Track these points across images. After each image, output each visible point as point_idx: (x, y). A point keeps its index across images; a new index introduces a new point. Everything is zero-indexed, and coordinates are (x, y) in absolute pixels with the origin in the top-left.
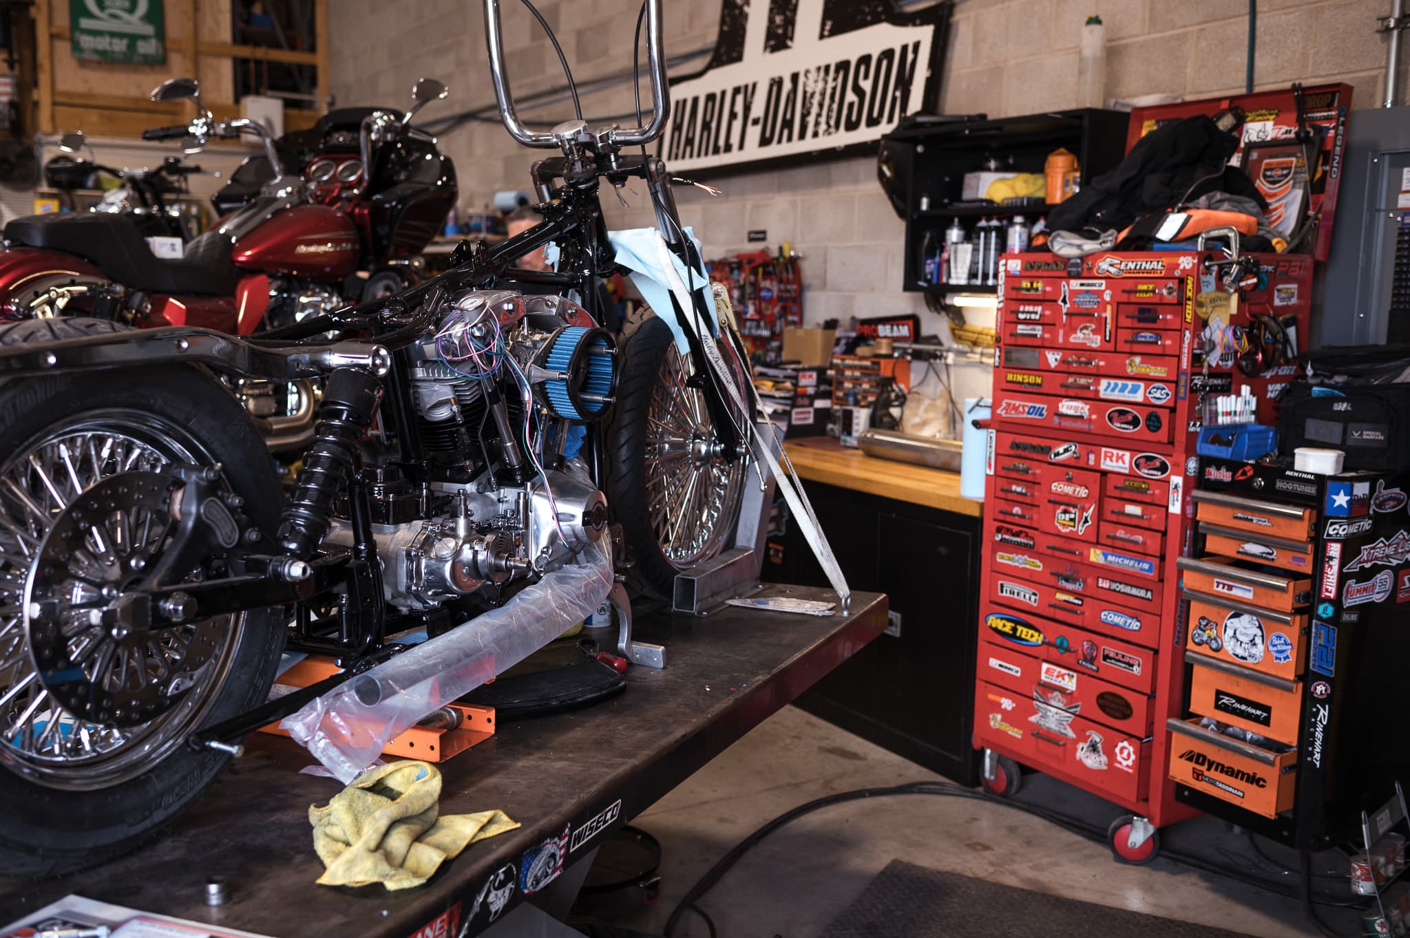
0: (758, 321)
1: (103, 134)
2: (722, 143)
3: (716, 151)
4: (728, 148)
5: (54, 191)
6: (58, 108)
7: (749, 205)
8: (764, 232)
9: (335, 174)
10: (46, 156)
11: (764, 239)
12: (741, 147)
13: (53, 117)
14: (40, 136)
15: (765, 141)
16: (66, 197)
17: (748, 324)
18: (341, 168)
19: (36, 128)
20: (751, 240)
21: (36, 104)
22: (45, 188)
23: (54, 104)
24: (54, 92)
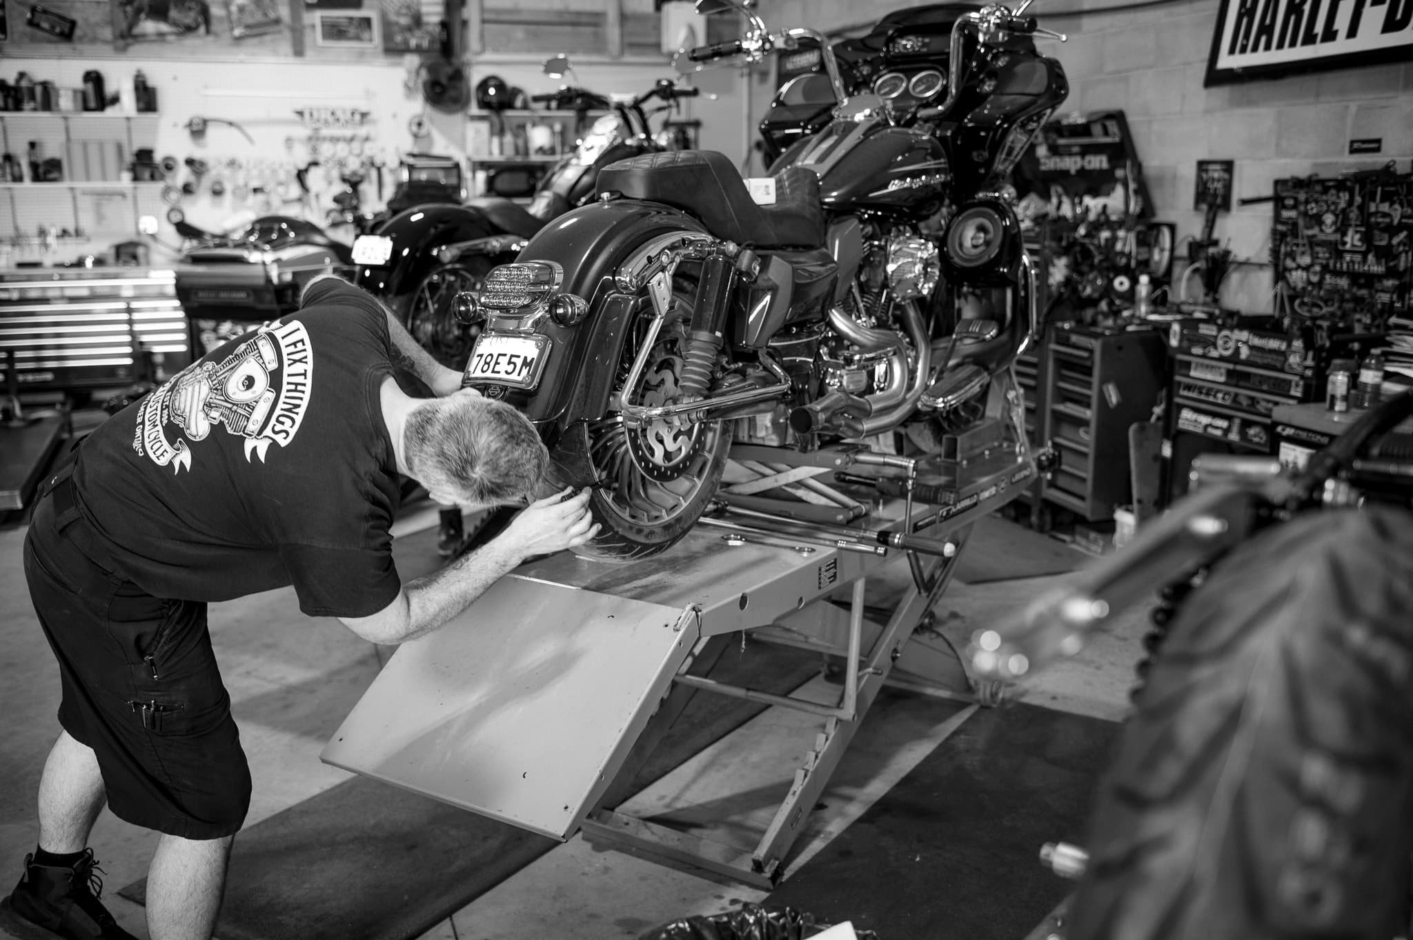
0: (1364, 255)
1: (529, 51)
2: (1319, 28)
3: (1310, 39)
4: (1330, 35)
5: (484, 112)
6: (487, 26)
7: (1353, 108)
8: (1379, 141)
9: (907, 89)
10: (475, 77)
11: (1378, 150)
12: (1352, 33)
13: (482, 36)
14: (468, 56)
15: (1391, 25)
16: (495, 119)
17: (1348, 257)
18: (914, 80)
19: (464, 48)
20: (1353, 151)
21: (465, 23)
22: (474, 110)
23: (484, 21)
24: (483, 10)
